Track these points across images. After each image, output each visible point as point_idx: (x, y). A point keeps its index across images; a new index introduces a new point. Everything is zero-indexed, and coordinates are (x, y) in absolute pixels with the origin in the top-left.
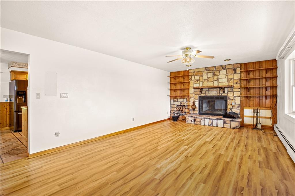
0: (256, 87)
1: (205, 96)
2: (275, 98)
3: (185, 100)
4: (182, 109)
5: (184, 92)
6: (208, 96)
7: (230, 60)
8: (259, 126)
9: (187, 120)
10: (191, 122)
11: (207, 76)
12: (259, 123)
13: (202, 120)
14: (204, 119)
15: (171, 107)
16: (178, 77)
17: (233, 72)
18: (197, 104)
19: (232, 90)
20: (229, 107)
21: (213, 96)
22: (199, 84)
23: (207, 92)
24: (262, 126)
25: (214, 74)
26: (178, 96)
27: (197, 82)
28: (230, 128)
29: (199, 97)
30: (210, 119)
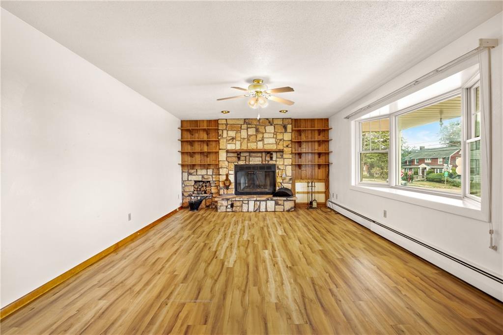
0: (308, 153)
1: (245, 165)
2: (327, 168)
3: (210, 172)
4: (205, 187)
5: (208, 159)
6: (249, 165)
7: (287, 111)
8: (315, 205)
9: (218, 207)
10: (226, 208)
11: (247, 133)
12: (315, 200)
13: (243, 204)
14: (247, 202)
15: (183, 186)
16: (197, 130)
17: (283, 131)
18: (232, 178)
19: (282, 156)
20: (279, 180)
21: (257, 164)
22: (235, 144)
23: (248, 157)
24: (318, 204)
25: (257, 131)
26: (198, 165)
27: (231, 141)
28: (284, 211)
29: (236, 166)
30: (255, 201)
